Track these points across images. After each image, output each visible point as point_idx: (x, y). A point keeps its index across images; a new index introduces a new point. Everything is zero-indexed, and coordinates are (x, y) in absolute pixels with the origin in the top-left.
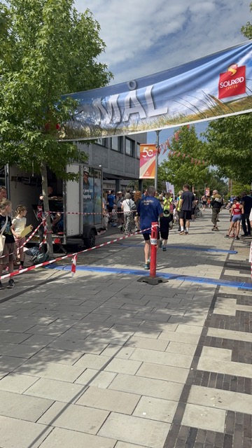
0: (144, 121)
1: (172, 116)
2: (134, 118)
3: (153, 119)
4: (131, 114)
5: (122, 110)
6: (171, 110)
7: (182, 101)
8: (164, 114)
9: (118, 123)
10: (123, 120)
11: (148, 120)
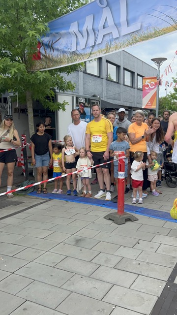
0: (117, 41)
1: (146, 32)
2: (107, 38)
3: (126, 38)
4: (104, 36)
5: (96, 32)
6: (145, 25)
7: (156, 13)
8: (137, 31)
9: (93, 47)
10: (97, 43)
11: (121, 39)
